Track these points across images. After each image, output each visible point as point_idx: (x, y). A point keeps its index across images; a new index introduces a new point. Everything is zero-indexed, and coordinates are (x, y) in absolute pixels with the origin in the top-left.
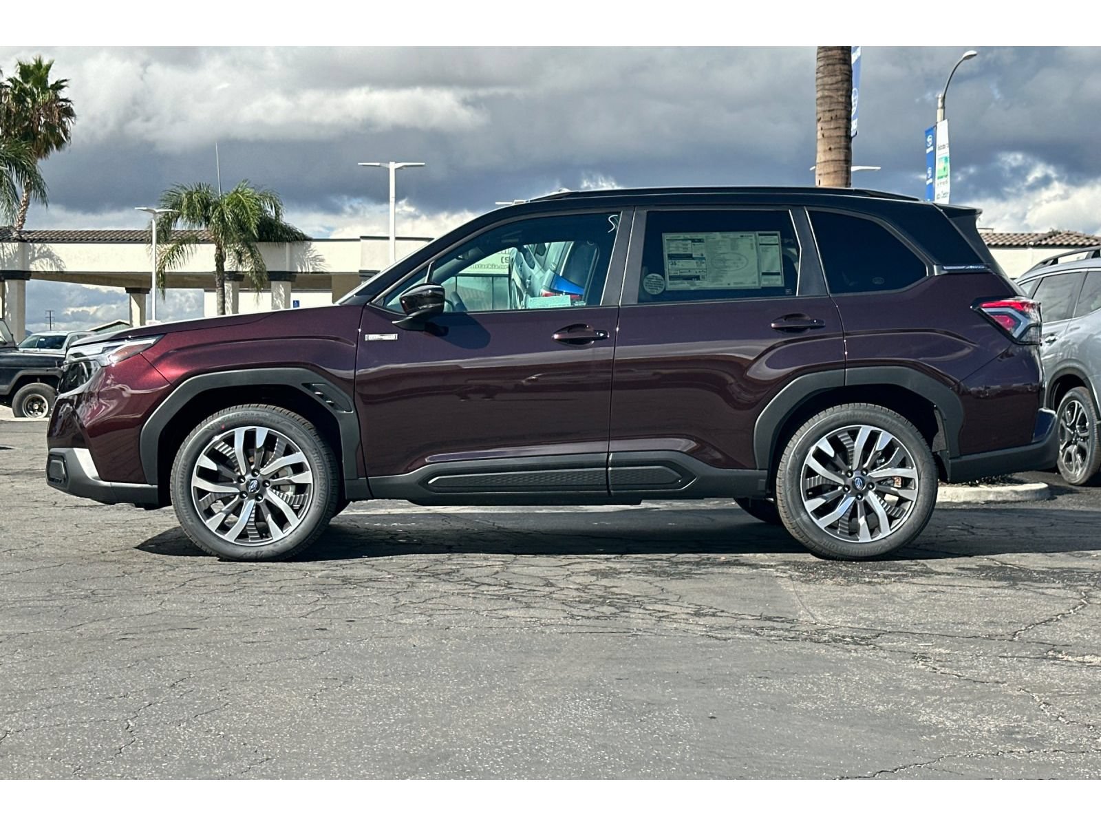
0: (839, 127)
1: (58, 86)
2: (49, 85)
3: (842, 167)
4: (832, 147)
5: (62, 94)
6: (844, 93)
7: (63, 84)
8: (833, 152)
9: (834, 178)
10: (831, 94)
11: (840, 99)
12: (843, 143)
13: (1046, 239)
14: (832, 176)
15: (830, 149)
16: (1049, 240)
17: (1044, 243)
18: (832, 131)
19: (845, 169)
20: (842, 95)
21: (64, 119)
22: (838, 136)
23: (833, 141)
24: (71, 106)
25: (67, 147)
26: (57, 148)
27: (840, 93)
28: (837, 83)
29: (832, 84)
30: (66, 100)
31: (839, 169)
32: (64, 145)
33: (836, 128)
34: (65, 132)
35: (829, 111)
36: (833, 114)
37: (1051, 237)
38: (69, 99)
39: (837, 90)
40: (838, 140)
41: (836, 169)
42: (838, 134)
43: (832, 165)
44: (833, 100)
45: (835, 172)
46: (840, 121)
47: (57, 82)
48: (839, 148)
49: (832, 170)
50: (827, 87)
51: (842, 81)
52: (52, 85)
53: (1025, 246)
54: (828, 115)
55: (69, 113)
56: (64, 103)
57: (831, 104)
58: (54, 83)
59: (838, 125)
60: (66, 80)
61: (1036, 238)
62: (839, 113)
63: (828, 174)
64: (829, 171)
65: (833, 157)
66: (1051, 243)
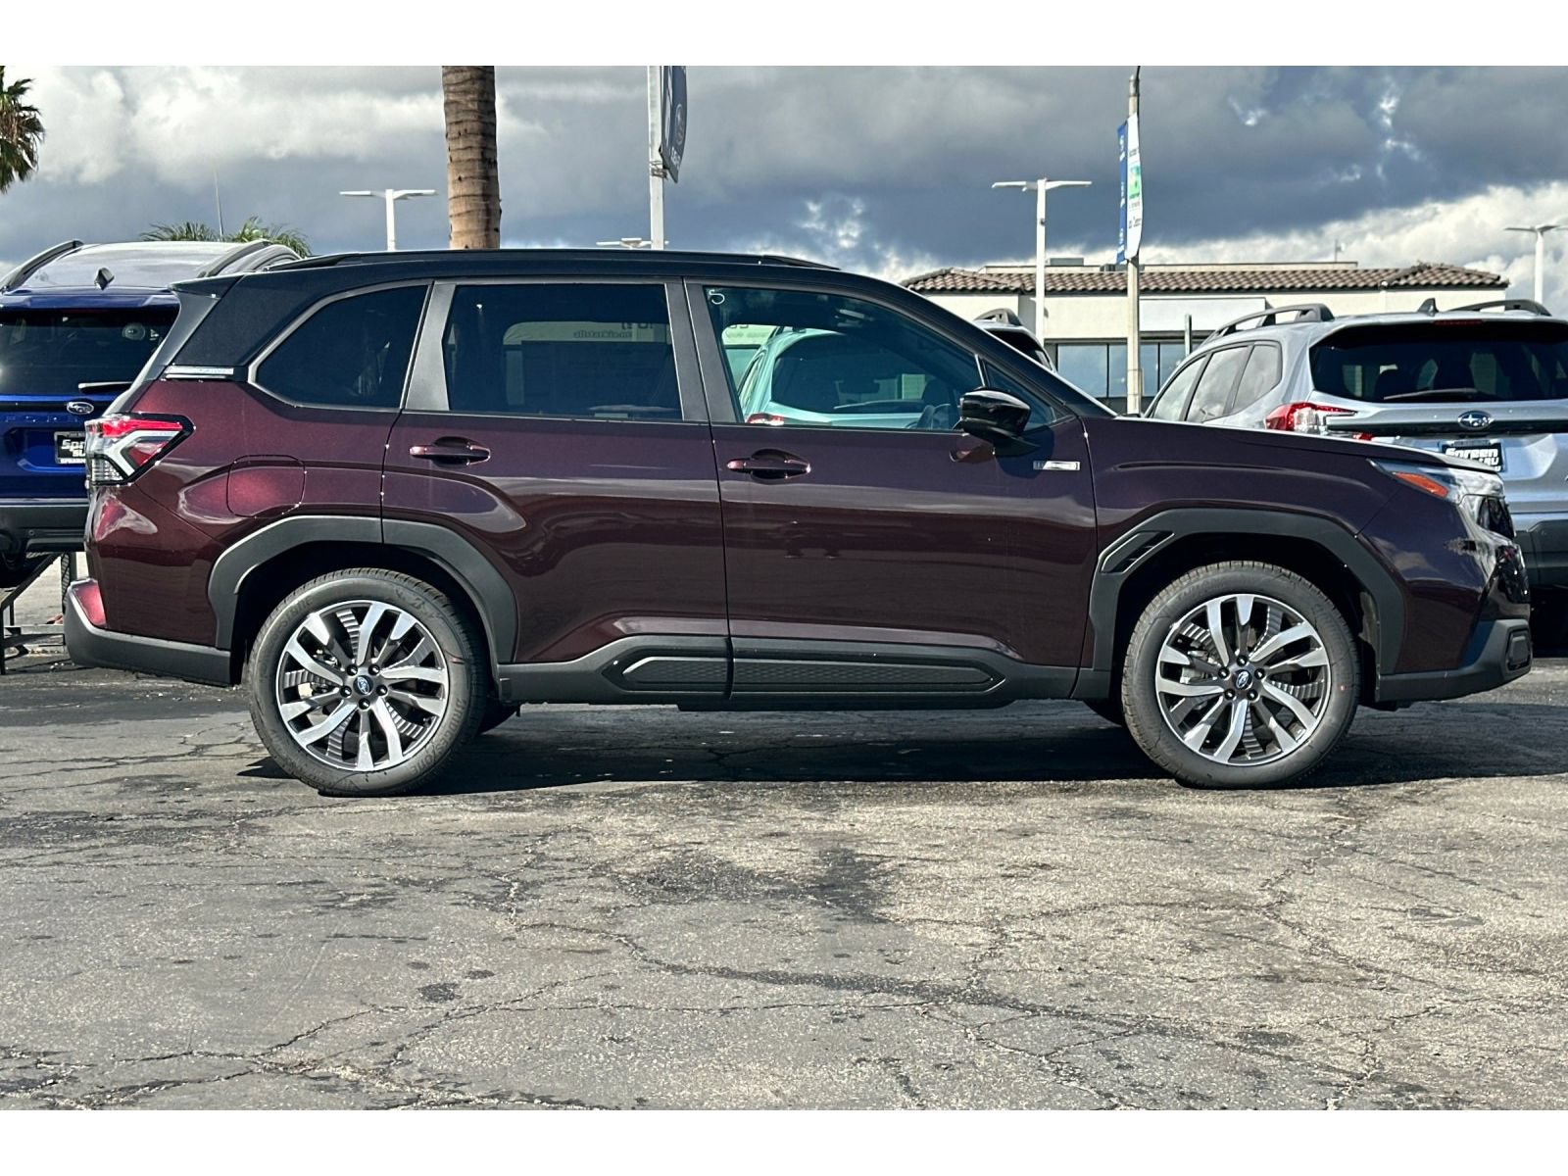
0: (471, 147)
1: (18, 89)
2: (5, 88)
3: (476, 205)
4: (463, 176)
5: (24, 100)
6: (476, 96)
7: (24, 86)
8: (465, 183)
9: (468, 221)
10: (457, 98)
11: (470, 106)
12: (478, 171)
13: (1406, 277)
14: (465, 218)
15: (460, 179)
16: (1411, 278)
17: (1403, 282)
18: (461, 153)
19: (484, 207)
20: (473, 100)
21: (28, 135)
22: (469, 160)
23: (463, 167)
24: (38, 117)
25: (35, 173)
26: (21, 177)
27: (471, 96)
28: (464, 82)
29: (457, 84)
30: (29, 109)
31: (473, 208)
32: (29, 172)
33: (466, 149)
34: (30, 155)
35: (457, 123)
36: (461, 128)
37: (1414, 274)
38: (35, 107)
39: (466, 92)
40: (470, 165)
41: (469, 208)
42: (470, 157)
43: (463, 201)
44: (460, 107)
45: (468, 212)
46: (471, 137)
47: (17, 83)
48: (472, 177)
49: (464, 210)
50: (452, 88)
51: (471, 79)
52: (10, 88)
53: (1376, 288)
54: (455, 129)
55: (34, 126)
56: (27, 113)
57: (458, 112)
58: (12, 84)
59: (469, 144)
60: (29, 80)
61: (1393, 275)
62: (469, 126)
63: (459, 215)
64: (460, 211)
65: (465, 191)
66: (1413, 282)
